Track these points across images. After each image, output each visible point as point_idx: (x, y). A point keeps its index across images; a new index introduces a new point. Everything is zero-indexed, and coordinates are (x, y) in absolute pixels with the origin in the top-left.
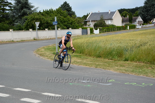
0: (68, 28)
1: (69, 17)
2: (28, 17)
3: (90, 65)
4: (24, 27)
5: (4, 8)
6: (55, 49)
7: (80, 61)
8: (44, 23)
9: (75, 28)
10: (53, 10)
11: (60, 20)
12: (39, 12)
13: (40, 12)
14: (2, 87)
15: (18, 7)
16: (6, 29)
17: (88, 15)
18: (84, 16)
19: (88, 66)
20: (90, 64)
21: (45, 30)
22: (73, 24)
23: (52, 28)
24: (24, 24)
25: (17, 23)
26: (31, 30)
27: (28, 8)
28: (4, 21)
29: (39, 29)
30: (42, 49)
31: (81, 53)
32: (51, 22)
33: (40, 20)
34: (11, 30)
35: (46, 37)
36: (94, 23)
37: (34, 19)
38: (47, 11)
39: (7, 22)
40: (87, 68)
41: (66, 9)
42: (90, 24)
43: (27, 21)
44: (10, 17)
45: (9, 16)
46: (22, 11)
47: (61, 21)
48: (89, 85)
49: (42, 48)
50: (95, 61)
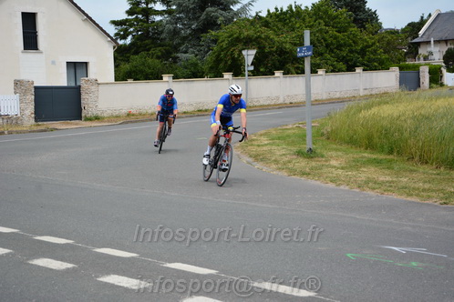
0: (351, 69)
1: (356, 29)
2: (220, 33)
3: (425, 194)
4: (205, 67)
5: (150, 6)
6: (303, 137)
7: (388, 178)
8: (270, 53)
9: (375, 69)
10: (303, 8)
11: (325, 40)
12: (254, 15)
13: (258, 17)
14: (129, 259)
15: (191, 2)
16: (152, 74)
17: (422, 22)
18: (409, 25)
19: (417, 195)
20: (424, 190)
21: (274, 74)
22: (369, 55)
23: (298, 68)
24: (208, 58)
25: (187, 55)
26: (227, 75)
27: (222, 4)
28: (148, 50)
29: (256, 73)
30: (262, 138)
31: (391, 152)
32: (295, 48)
33: (258, 43)
34: (166, 77)
35: (278, 98)
36: (444, 49)
37: (238, 40)
38: (282, 13)
39: (158, 51)
40: (410, 202)
41: (347, 5)
42: (431, 53)
43: (215, 48)
44: (163, 36)
45: (162, 32)
46: (203, 17)
47: (327, 46)
48: (414, 264)
49: (261, 135)
50: (444, 180)
